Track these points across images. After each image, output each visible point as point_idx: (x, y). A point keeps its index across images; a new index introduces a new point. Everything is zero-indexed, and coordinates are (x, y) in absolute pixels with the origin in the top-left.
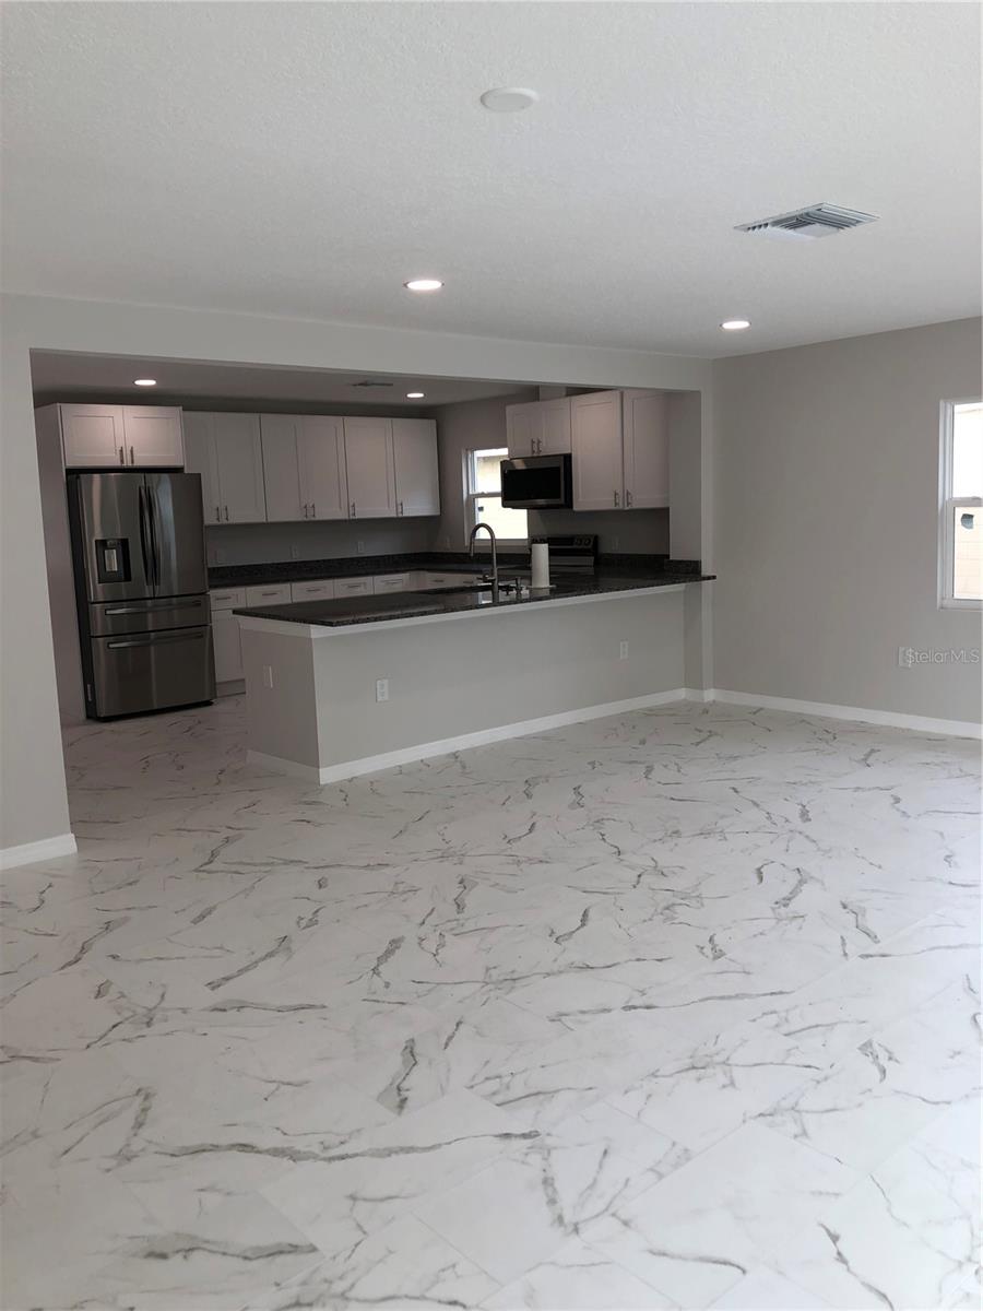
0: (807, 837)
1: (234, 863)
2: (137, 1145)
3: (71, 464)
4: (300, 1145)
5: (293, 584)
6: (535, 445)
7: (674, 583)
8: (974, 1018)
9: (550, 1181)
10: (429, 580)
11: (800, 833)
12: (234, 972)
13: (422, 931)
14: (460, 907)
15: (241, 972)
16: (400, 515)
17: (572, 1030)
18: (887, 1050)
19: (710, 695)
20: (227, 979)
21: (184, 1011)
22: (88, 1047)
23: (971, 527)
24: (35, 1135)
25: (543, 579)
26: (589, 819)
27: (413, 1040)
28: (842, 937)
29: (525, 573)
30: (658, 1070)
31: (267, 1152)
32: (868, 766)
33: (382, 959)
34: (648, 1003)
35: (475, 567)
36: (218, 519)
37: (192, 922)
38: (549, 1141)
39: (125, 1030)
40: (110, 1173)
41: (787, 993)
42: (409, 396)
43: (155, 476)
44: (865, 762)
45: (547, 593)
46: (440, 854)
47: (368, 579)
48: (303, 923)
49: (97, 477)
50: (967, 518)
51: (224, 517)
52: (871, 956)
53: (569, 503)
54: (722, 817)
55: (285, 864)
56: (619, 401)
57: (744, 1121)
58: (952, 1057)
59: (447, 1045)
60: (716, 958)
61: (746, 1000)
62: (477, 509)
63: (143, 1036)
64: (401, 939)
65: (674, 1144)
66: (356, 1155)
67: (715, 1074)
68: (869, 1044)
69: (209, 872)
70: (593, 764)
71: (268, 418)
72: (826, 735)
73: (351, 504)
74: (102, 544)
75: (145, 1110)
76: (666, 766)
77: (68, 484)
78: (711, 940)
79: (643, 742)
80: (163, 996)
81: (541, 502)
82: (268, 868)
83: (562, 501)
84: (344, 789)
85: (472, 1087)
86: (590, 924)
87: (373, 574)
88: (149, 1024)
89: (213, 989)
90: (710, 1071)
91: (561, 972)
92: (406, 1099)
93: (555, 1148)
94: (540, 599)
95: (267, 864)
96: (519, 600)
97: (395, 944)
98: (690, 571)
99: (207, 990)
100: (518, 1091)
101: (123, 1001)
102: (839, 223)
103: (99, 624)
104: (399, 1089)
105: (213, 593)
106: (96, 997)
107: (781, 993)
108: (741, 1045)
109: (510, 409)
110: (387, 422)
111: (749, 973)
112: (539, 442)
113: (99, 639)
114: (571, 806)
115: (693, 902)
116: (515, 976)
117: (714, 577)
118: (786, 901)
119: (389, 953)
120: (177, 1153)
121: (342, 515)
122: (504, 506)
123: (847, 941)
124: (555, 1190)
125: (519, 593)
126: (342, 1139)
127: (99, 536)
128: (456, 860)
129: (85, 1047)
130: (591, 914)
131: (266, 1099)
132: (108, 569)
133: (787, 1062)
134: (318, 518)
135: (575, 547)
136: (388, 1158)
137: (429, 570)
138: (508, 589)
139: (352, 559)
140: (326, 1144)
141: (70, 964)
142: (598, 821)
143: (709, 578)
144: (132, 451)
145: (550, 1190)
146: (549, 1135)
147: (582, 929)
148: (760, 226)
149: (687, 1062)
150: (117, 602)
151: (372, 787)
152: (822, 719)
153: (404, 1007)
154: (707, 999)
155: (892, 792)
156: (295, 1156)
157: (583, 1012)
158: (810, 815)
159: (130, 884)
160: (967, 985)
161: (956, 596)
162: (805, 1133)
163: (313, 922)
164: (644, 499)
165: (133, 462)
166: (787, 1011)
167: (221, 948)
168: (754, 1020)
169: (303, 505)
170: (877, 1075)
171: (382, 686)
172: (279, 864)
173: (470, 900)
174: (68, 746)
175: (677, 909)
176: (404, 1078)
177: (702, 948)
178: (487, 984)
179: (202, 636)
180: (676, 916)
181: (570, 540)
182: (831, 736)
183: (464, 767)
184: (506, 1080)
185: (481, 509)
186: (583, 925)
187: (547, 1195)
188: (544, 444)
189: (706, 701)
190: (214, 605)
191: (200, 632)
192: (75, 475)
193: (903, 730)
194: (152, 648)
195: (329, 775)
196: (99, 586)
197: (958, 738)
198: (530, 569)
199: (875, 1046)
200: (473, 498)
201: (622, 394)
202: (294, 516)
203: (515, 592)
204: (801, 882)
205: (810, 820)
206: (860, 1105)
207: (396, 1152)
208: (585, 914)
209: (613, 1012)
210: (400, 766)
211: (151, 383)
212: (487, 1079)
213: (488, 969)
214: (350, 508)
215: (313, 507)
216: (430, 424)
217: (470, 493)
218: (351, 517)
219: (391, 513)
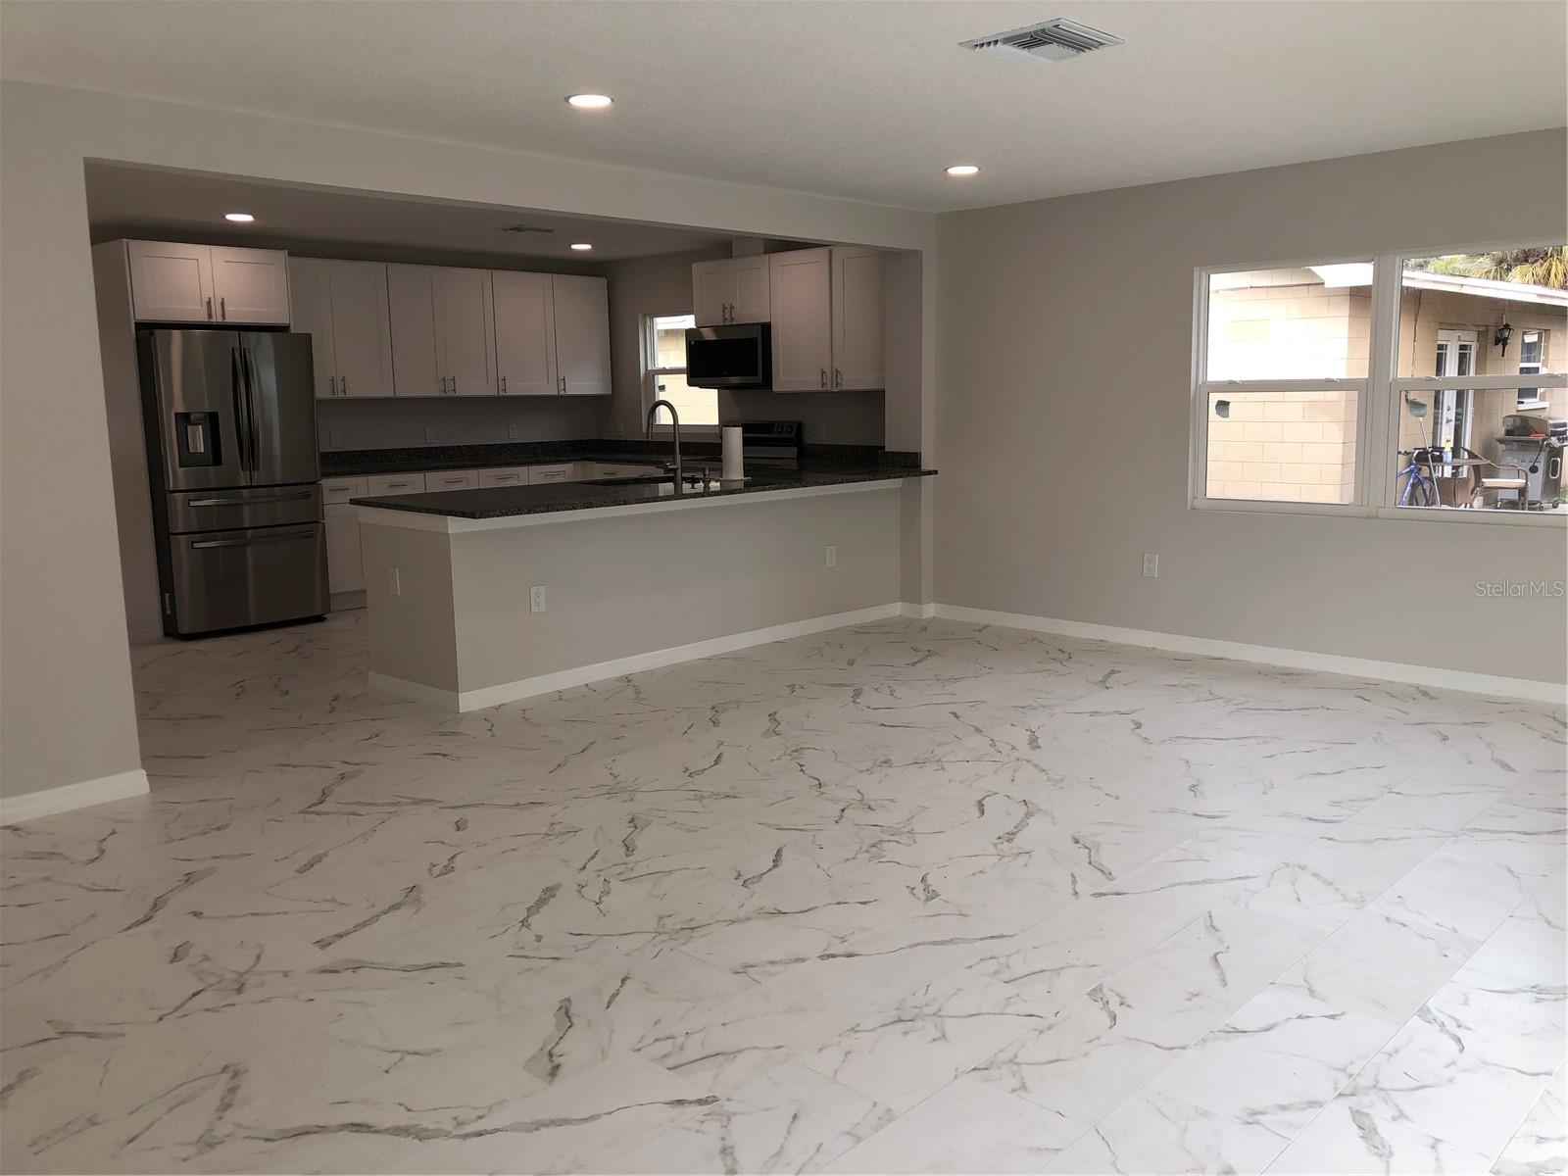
0: (1036, 766)
1: (352, 804)
2: (221, 1130)
3: (143, 315)
4: (428, 1122)
5: (427, 474)
6: (727, 312)
7: (889, 478)
8: (1215, 958)
9: (729, 1151)
10: (598, 471)
11: (1028, 761)
12: (350, 927)
13: (582, 877)
14: (629, 849)
15: (357, 927)
16: (562, 393)
17: (760, 982)
18: (1118, 995)
19: (930, 610)
20: (340, 936)
21: (286, 974)
22: (161, 1019)
23: (1227, 416)
24: (92, 1122)
25: (735, 471)
26: (787, 749)
27: (568, 1000)
28: (1072, 875)
29: (715, 464)
30: (858, 1025)
31: (387, 1131)
32: (1107, 688)
33: (532, 910)
34: (851, 950)
35: (655, 458)
36: (333, 392)
37: (297, 871)
38: (729, 1107)
39: (208, 999)
40: (188, 1162)
41: (1011, 936)
42: (574, 247)
43: (253, 335)
44: (1103, 684)
45: (741, 485)
46: (606, 789)
47: (522, 470)
48: (436, 871)
49: (177, 334)
50: (1223, 406)
51: (340, 389)
52: (1104, 895)
53: (767, 382)
54: (941, 744)
55: (414, 803)
56: (827, 257)
57: (956, 1077)
58: (1189, 1000)
59: (610, 1003)
60: (928, 899)
61: (961, 945)
62: (657, 388)
63: (232, 1005)
64: (558, 887)
65: (875, 1105)
66: (497, 1130)
67: (924, 1027)
68: (1099, 989)
69: (319, 814)
70: (792, 688)
72: (1060, 654)
73: (501, 378)
74: (184, 419)
75: (233, 1090)
76: (876, 689)
77: (139, 342)
78: (923, 879)
79: (851, 663)
80: (258, 958)
81: (735, 380)
82: (393, 809)
83: (759, 379)
84: (490, 719)
85: (639, 1050)
86: (784, 865)
87: (529, 463)
88: (239, 990)
89: (323, 947)
90: (918, 1024)
91: (748, 919)
92: (558, 1066)
93: (735, 1114)
94: (733, 492)
95: (394, 804)
96: (707, 493)
97: (550, 892)
98: (908, 464)
99: (316, 948)
100: (692, 1052)
101: (206, 965)
102: (1078, 44)
103: (180, 517)
104: (551, 1055)
105: (327, 483)
106: (172, 962)
107: (1002, 936)
108: (955, 994)
109: (696, 267)
110: (544, 279)
111: (966, 916)
112: (732, 308)
113: (180, 537)
114: (766, 734)
115: (904, 839)
116: (693, 925)
117: (936, 472)
118: (1010, 837)
119: (541, 902)
120: (273, 1137)
121: (489, 391)
122: (690, 384)
123: (1078, 879)
124: (735, 1160)
125: (706, 487)
126: (480, 1113)
127: (179, 407)
128: (626, 796)
129: (157, 1018)
130: (784, 853)
131: (387, 1072)
132: (191, 451)
133: (1008, 1011)
134: (459, 393)
135: (774, 435)
136: (536, 1133)
137: (598, 460)
138: (693, 481)
139: (502, 446)
140: (460, 1120)
141: (138, 923)
142: (796, 751)
143: (930, 473)
144: (222, 303)
145: (729, 1160)
146: (728, 1099)
147: (773, 871)
148: (989, 43)
149: (893, 1015)
150: (202, 491)
151: (525, 716)
152: (1055, 637)
153: (559, 962)
154: (918, 944)
155: (1132, 717)
156: (421, 1134)
157: (773, 963)
158: (1040, 742)
159: (219, 829)
160: (1209, 923)
161: (1208, 496)
162: (1024, 1087)
163: (448, 869)
164: (856, 380)
165: (224, 318)
166: (1008, 956)
167: (333, 900)
168: (971, 967)
169: (441, 376)
170: (1107, 1021)
171: (538, 595)
172: (408, 804)
173: (642, 842)
174: (138, 668)
175: (885, 846)
176: (557, 1043)
177: (913, 889)
178: (660, 934)
179: (312, 536)
180: (884, 854)
181: (768, 427)
182: (1066, 656)
183: (638, 692)
184: (680, 1041)
185: (662, 388)
186: (775, 866)
187: (726, 1166)
188: (736, 312)
189: (925, 617)
190: (328, 498)
191: (309, 531)
192: (147, 331)
193: (1147, 649)
194: (249, 549)
195: (471, 701)
196: (181, 471)
197: (1207, 658)
198: (721, 460)
199: (1106, 991)
200: (652, 375)
201: (831, 253)
202: (432, 390)
203: (702, 484)
204: (1028, 815)
205: (1040, 747)
206: (1086, 1055)
207: (546, 1125)
208: (778, 854)
209: (807, 962)
210: (560, 692)
211: (247, 218)
212: (657, 1040)
213: (661, 918)
214: (500, 383)
215: (454, 380)
216: (600, 284)
217: (649, 368)
218: (501, 394)
219: (551, 390)
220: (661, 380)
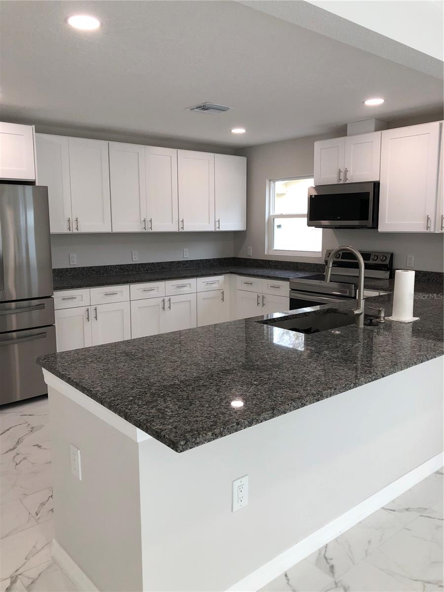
5: (131, 286)
6: (342, 174)
10: (240, 282)
16: (217, 230)
36: (69, 229)
42: (233, 131)
47: (193, 281)
51: (74, 226)
53: (375, 225)
62: (274, 227)
71: (116, 146)
73: (181, 220)
83: (367, 222)
87: (197, 276)
109: (317, 145)
110: (209, 156)
112: (346, 171)
121: (173, 228)
122: (309, 225)
134: (154, 230)
137: (239, 274)
139: (179, 262)
169: (142, 219)
185: (280, 227)
188: (350, 173)
190: (58, 305)
200: (273, 218)
201: (441, 126)
202: (135, 228)
214: (180, 223)
215: (151, 221)
216: (242, 160)
217: (271, 214)
218: (180, 230)
219: (211, 228)
220: (277, 221)
